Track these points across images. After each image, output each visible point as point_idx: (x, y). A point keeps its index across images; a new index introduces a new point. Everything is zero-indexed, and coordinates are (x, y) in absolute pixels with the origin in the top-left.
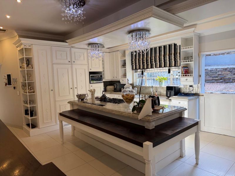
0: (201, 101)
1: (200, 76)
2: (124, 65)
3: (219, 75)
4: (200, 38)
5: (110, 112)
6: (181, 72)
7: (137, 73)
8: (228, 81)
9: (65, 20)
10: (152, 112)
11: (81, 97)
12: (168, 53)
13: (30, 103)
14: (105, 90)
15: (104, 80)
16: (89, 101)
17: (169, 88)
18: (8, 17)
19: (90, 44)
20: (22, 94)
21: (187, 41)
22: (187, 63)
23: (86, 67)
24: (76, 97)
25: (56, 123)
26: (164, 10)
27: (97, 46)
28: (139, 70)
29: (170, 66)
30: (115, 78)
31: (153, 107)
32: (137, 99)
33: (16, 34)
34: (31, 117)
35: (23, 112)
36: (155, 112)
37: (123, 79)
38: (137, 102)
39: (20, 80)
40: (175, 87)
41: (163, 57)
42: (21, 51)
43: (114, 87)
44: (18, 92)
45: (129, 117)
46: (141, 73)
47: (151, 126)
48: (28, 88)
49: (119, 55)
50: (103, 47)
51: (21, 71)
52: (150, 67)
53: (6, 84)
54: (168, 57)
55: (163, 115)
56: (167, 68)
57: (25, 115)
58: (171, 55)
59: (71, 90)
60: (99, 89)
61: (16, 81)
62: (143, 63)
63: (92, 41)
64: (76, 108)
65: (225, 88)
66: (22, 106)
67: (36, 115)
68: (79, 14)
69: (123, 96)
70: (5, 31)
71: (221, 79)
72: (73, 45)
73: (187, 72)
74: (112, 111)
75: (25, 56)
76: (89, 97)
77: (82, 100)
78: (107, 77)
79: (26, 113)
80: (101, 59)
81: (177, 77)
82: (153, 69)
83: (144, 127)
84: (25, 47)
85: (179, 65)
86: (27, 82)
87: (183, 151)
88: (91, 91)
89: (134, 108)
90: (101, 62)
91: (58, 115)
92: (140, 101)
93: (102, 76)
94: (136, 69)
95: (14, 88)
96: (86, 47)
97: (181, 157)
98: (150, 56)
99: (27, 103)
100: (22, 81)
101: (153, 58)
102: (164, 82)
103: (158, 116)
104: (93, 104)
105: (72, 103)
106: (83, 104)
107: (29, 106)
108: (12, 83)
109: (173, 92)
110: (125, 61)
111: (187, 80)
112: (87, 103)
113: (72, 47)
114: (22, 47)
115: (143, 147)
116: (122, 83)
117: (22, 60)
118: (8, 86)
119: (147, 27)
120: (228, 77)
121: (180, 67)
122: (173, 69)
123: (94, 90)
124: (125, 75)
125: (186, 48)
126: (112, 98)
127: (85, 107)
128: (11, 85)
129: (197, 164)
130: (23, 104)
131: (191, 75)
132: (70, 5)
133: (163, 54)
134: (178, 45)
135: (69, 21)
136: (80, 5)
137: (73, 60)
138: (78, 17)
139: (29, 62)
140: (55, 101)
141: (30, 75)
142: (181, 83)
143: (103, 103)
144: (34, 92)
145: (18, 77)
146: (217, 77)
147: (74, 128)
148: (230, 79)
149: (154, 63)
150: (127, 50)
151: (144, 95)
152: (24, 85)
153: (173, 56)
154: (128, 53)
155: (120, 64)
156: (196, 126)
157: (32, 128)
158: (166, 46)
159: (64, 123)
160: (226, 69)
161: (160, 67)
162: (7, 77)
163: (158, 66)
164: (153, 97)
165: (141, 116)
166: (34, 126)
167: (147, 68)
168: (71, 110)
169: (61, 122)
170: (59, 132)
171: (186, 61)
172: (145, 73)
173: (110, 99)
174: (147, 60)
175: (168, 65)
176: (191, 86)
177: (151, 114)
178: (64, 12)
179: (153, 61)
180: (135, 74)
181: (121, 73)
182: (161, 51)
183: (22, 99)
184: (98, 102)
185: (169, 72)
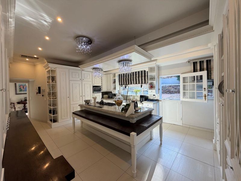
0: (160, 105)
1: (159, 89)
2: (115, 82)
3: (167, 89)
4: (159, 68)
5: (106, 112)
6: (148, 87)
7: (122, 87)
8: (172, 93)
9: (78, 52)
10: (135, 112)
11: (87, 102)
12: (140, 76)
13: (53, 105)
14: (103, 97)
15: (102, 91)
16: (92, 105)
17: (142, 97)
18: (40, 49)
19: (94, 68)
20: (48, 100)
21: (152, 69)
22: (152, 81)
23: (91, 83)
24: (84, 102)
25: (70, 118)
26: (142, 48)
27: (98, 69)
28: (123, 85)
29: (142, 83)
30: (109, 90)
31: (135, 108)
32: (124, 103)
33: (46, 61)
34: (53, 115)
35: (48, 111)
36: (136, 111)
37: (114, 90)
38: (124, 105)
39: (47, 90)
40: (145, 96)
41: (137, 78)
42: (49, 72)
43: (108, 95)
44: (45, 98)
45: (119, 115)
46: (125, 87)
47: (134, 121)
48: (52, 96)
49: (112, 76)
50: (102, 70)
51: (47, 84)
52: (130, 84)
53: (37, 93)
54: (140, 78)
55: (141, 113)
56: (140, 84)
57: (49, 114)
58: (142, 77)
59: (81, 98)
60: (99, 97)
61: (44, 91)
62: (126, 81)
63: (95, 66)
64: (84, 109)
65: (171, 97)
66: (48, 108)
67: (57, 114)
68: (88, 49)
69: (115, 101)
70: (38, 58)
71: (168, 92)
72: (83, 69)
73: (152, 87)
74: (108, 111)
75: (51, 75)
76: (92, 102)
77: (88, 103)
78: (104, 89)
79: (50, 112)
80: (100, 77)
81: (146, 90)
82: (132, 85)
83: (129, 121)
84: (51, 69)
85: (147, 83)
86: (51, 91)
87: (152, 136)
88: (93, 98)
89: (123, 109)
90: (100, 80)
91: (71, 114)
92: (127, 105)
93: (100, 89)
94: (122, 84)
95: (43, 95)
96: (91, 70)
97: (151, 139)
98: (130, 77)
99: (51, 106)
100: (48, 91)
101: (132, 78)
102: (138, 93)
103: (138, 114)
104: (95, 106)
105: (81, 106)
106: (88, 106)
107: (52, 108)
108: (41, 93)
109: (144, 99)
110: (115, 79)
111: (152, 91)
112: (91, 106)
113: (83, 70)
114: (49, 69)
115: (130, 136)
116: (113, 93)
117: (49, 77)
118: (38, 94)
119: (130, 58)
120: (172, 90)
121: (148, 84)
122: (144, 85)
123: (96, 97)
124: (115, 88)
125: (151, 73)
126: (107, 102)
127: (90, 109)
128: (40, 93)
129: (161, 144)
130: (48, 106)
131: (154, 89)
132: (82, 43)
133: (138, 76)
134: (146, 71)
135: (81, 53)
136: (89, 44)
137: (83, 78)
138: (87, 50)
139: (53, 79)
140: (70, 104)
141: (54, 87)
142: (148, 93)
143: (101, 106)
144: (56, 98)
145: (46, 88)
146: (166, 90)
147: (82, 122)
148: (173, 91)
149: (132, 81)
150: (117, 73)
151: (129, 101)
152: (49, 94)
153: (143, 78)
154: (117, 75)
155: (112, 81)
156: (160, 120)
157: (54, 122)
158: (139, 72)
159: (75, 119)
160: (170, 86)
161: (136, 84)
162: (38, 88)
163: (135, 83)
164: (134, 102)
165: (127, 114)
166: (55, 121)
167: (128, 84)
168: (80, 110)
169: (74, 118)
170: (72, 125)
171: (151, 81)
172: (127, 87)
173: (106, 103)
174: (128, 80)
175: (141, 83)
176: (154, 95)
177: (134, 113)
178: (78, 47)
179: (132, 80)
180: (121, 87)
181: (112, 87)
182: (137, 74)
183: (48, 103)
184: (98, 105)
185: (141, 87)
